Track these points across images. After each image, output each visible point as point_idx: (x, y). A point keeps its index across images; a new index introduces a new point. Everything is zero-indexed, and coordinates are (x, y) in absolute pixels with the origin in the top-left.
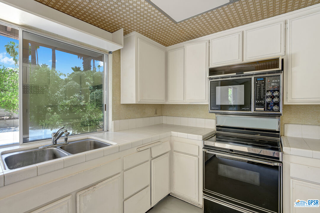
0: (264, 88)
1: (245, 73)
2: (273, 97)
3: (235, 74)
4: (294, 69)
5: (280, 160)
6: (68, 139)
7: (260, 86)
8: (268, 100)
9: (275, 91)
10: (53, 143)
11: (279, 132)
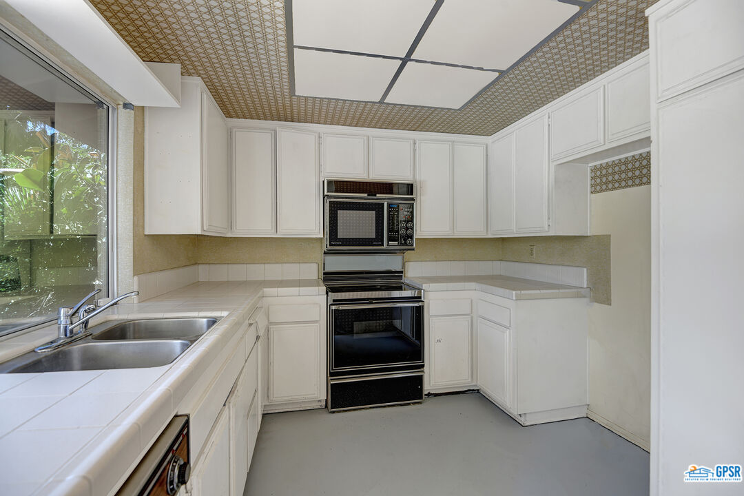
0: (398, 217)
1: (378, 195)
2: (407, 229)
3: (366, 195)
4: (423, 198)
5: (422, 299)
6: (91, 324)
7: (394, 214)
8: (403, 232)
9: (408, 221)
10: (66, 335)
11: (402, 272)
